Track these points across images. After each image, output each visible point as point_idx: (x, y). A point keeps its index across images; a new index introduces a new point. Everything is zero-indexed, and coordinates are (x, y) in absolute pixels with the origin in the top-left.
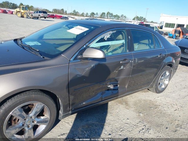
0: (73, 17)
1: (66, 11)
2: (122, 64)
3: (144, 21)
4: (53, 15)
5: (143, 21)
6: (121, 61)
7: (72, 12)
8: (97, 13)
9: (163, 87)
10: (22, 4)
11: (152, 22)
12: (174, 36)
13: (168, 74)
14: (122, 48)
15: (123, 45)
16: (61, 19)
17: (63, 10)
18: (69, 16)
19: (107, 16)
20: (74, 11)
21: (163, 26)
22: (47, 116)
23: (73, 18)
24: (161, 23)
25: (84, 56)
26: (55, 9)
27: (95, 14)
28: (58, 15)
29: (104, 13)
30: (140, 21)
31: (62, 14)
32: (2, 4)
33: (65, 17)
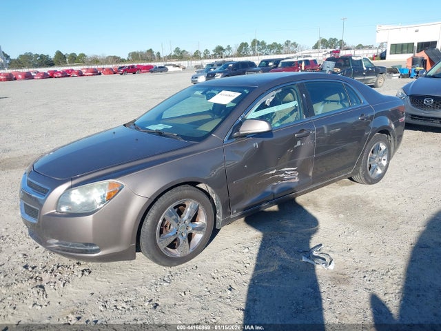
0: (176, 63)
1: (159, 53)
2: (299, 138)
3: (341, 48)
4: (133, 67)
5: (338, 48)
6: (296, 133)
7: (173, 53)
8: (229, 46)
9: (379, 171)
10: (59, 54)
11: (360, 47)
12: (412, 72)
13: (383, 147)
14: (295, 114)
15: (295, 110)
16: (152, 72)
17: (150, 51)
18: (168, 63)
19: (254, 50)
20: (177, 50)
21: (385, 52)
22: (202, 220)
23: (178, 66)
24: (382, 45)
25: (241, 133)
26: (135, 53)
27: (224, 50)
28: (142, 64)
29: (244, 45)
30: (331, 48)
31: (151, 61)
32: (18, 59)
33: (159, 67)
